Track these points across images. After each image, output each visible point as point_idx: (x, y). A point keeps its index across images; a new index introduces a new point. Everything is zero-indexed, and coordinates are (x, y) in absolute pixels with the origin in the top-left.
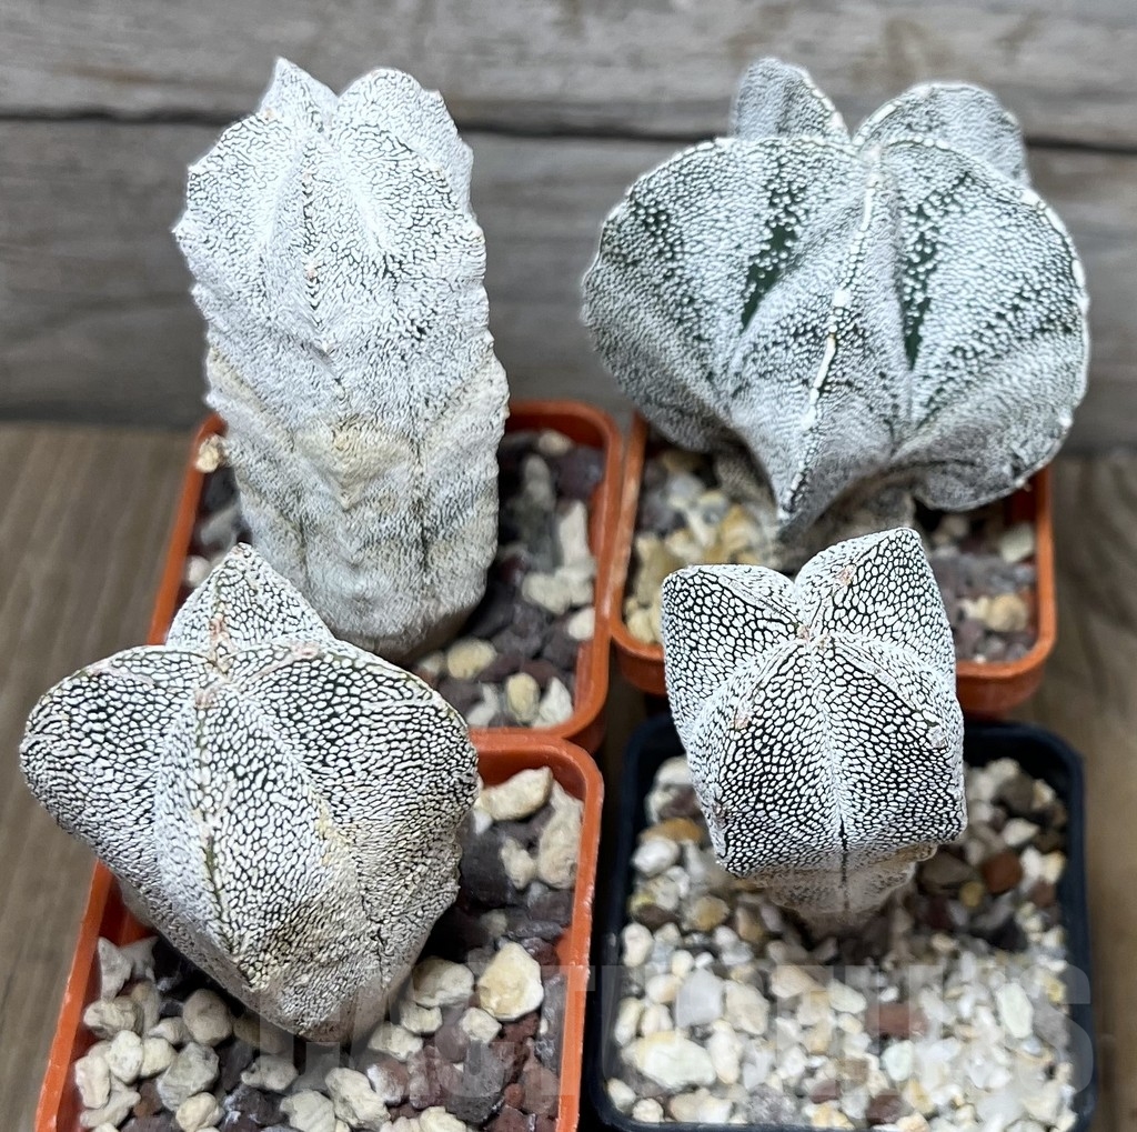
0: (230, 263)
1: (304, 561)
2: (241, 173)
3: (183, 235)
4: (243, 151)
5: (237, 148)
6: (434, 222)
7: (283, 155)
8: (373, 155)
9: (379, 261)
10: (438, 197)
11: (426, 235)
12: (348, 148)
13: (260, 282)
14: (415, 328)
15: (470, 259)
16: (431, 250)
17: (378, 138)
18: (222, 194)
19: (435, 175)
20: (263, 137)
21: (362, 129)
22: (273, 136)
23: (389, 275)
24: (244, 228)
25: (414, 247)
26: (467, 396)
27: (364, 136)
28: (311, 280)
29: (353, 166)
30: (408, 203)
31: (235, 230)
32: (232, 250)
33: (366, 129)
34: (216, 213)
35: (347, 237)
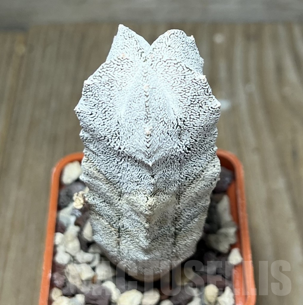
0: (103, 124)
1: (118, 243)
2: (110, 83)
3: (79, 111)
4: (111, 73)
5: (108, 72)
6: (200, 102)
7: (130, 74)
8: (173, 73)
9: (175, 122)
10: (203, 90)
11: (196, 108)
12: (160, 70)
13: (117, 132)
14: (186, 149)
15: (214, 116)
16: (198, 114)
17: (176, 65)
18: (100, 93)
19: (202, 81)
20: (121, 67)
21: (168, 61)
22: (125, 66)
23: (179, 127)
24: (110, 109)
25: (190, 114)
26: (203, 173)
27: (169, 65)
28: (148, 136)
29: (163, 78)
30: (189, 94)
31: (106, 110)
32: (104, 118)
33: (170, 61)
34: (97, 102)
35: (163, 113)
